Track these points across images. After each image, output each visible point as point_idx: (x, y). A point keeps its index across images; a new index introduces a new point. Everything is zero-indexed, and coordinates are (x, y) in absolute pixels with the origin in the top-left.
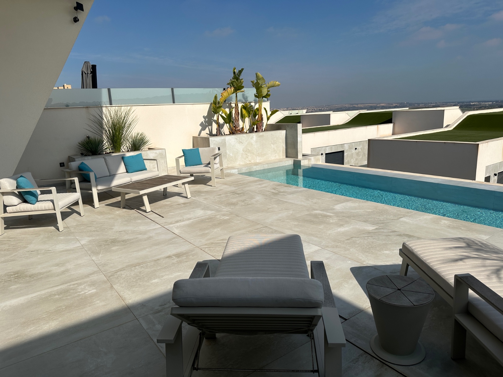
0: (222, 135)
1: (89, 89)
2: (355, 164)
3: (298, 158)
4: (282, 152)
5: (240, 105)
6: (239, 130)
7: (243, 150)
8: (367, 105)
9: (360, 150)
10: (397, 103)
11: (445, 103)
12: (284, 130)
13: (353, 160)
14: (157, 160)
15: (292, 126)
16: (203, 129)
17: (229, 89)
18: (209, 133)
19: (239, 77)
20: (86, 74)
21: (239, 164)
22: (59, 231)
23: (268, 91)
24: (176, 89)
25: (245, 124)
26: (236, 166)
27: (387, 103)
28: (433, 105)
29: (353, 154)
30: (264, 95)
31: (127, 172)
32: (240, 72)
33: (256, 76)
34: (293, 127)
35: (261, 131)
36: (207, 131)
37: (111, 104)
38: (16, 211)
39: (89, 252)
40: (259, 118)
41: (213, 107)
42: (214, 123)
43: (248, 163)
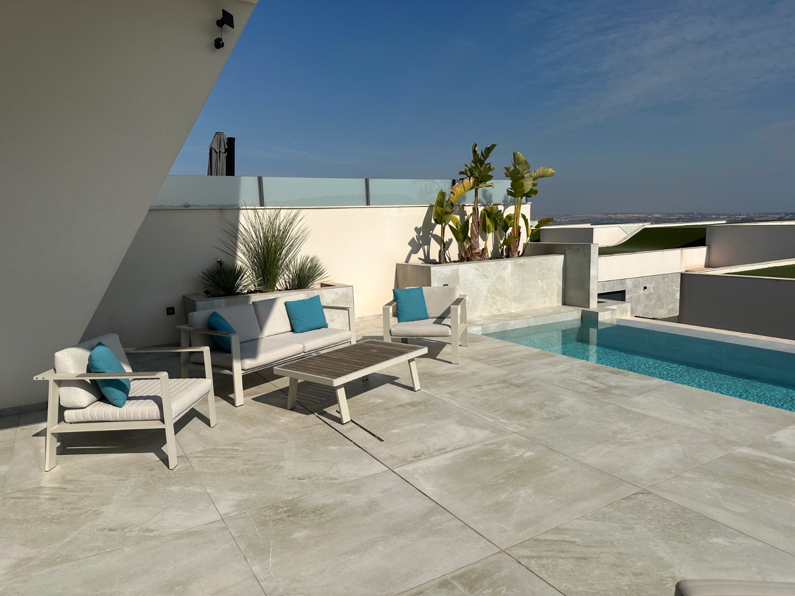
0: (447, 262)
1: (220, 176)
2: (643, 314)
3: (589, 308)
4: (556, 294)
5: (481, 209)
6: (478, 253)
7: (488, 290)
8: (632, 215)
9: (652, 291)
10: (681, 214)
11: (763, 214)
12: (562, 254)
13: (641, 306)
14: (350, 309)
15: (578, 247)
16: (415, 251)
17: (466, 181)
18: (423, 258)
19: (485, 159)
20: (216, 152)
21: (481, 317)
22: (169, 468)
23: (534, 185)
24: (373, 180)
25: (487, 243)
26: (477, 319)
27: (664, 214)
28: (742, 217)
29: (640, 296)
30: (526, 192)
31: (293, 330)
32: (489, 150)
33: (513, 158)
34: (580, 249)
35: (517, 255)
36: (421, 254)
37: (262, 204)
38: (83, 420)
39: (243, 547)
40: (514, 233)
41: (437, 211)
42: (433, 241)
43: (496, 313)
